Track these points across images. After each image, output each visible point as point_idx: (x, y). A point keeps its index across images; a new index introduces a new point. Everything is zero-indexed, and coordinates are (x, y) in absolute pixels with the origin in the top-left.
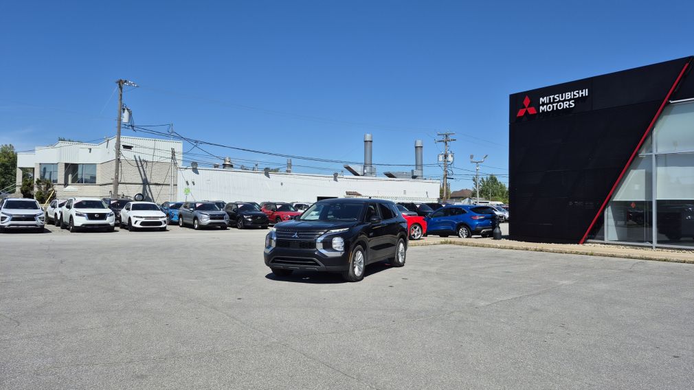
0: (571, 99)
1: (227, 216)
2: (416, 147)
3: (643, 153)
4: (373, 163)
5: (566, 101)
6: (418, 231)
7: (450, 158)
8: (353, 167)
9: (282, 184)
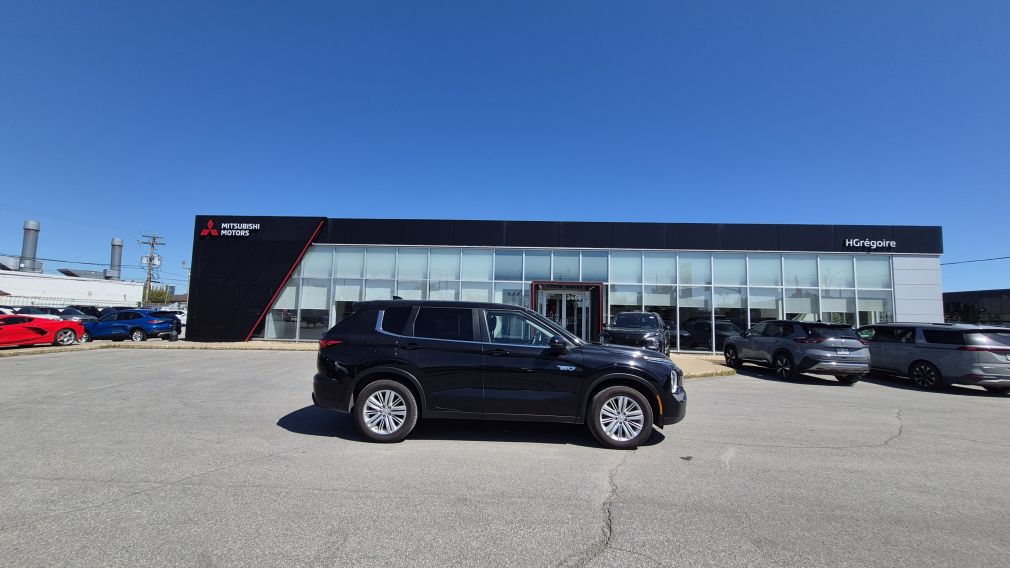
0: (246, 229)
2: (113, 245)
4: (37, 257)
5: (243, 230)
6: (70, 336)
7: (156, 262)
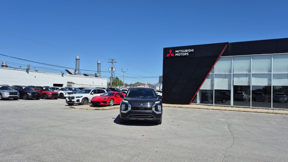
0: (187, 52)
1: (18, 93)
2: (98, 64)
3: (210, 73)
4: (80, 69)
7: (114, 70)
8: (70, 70)
9: (35, 77)
